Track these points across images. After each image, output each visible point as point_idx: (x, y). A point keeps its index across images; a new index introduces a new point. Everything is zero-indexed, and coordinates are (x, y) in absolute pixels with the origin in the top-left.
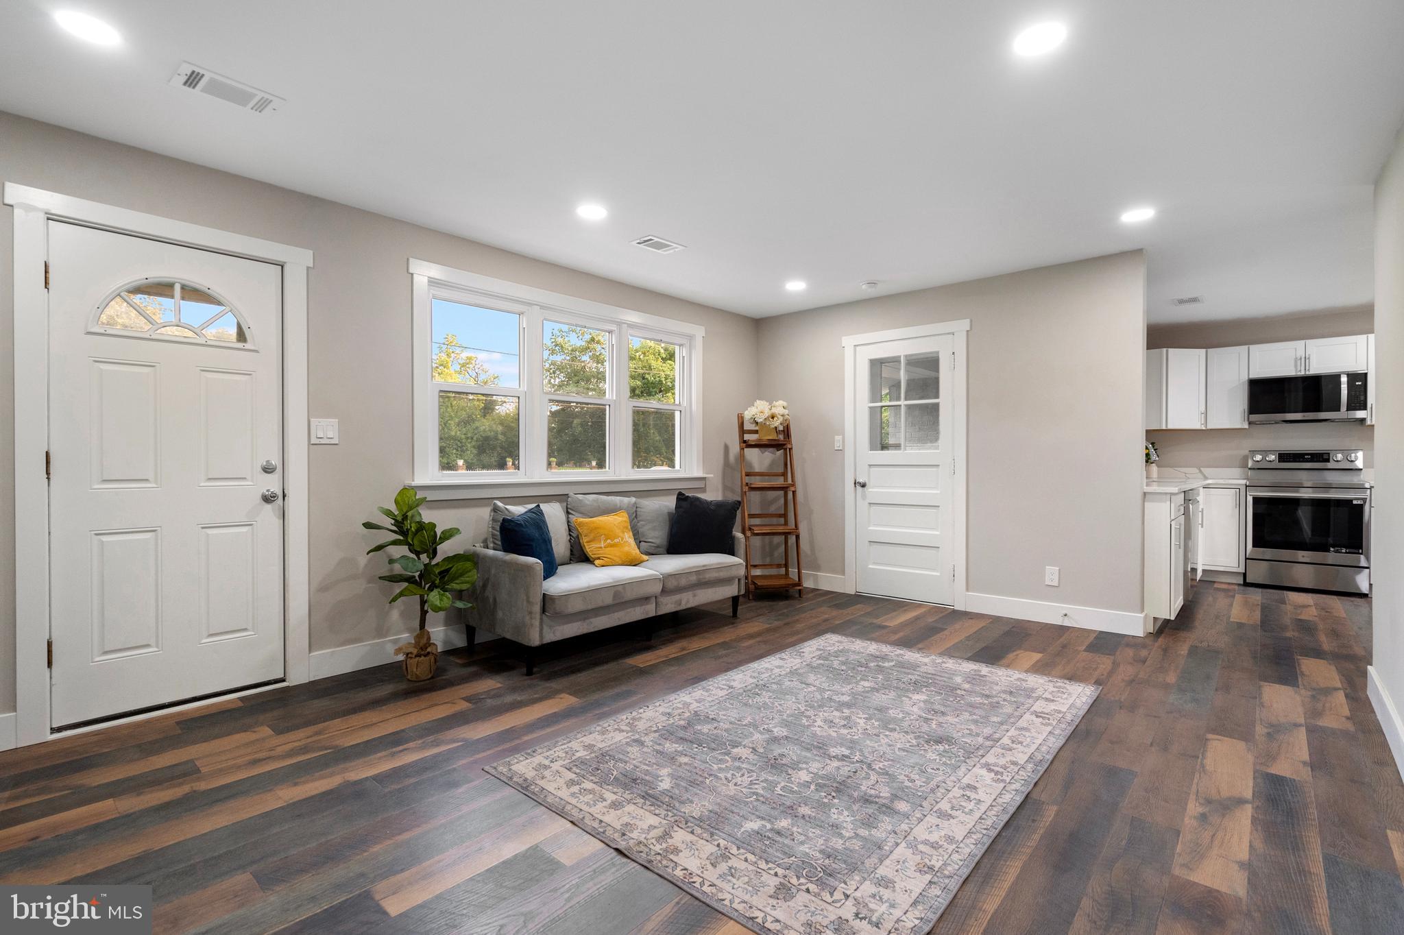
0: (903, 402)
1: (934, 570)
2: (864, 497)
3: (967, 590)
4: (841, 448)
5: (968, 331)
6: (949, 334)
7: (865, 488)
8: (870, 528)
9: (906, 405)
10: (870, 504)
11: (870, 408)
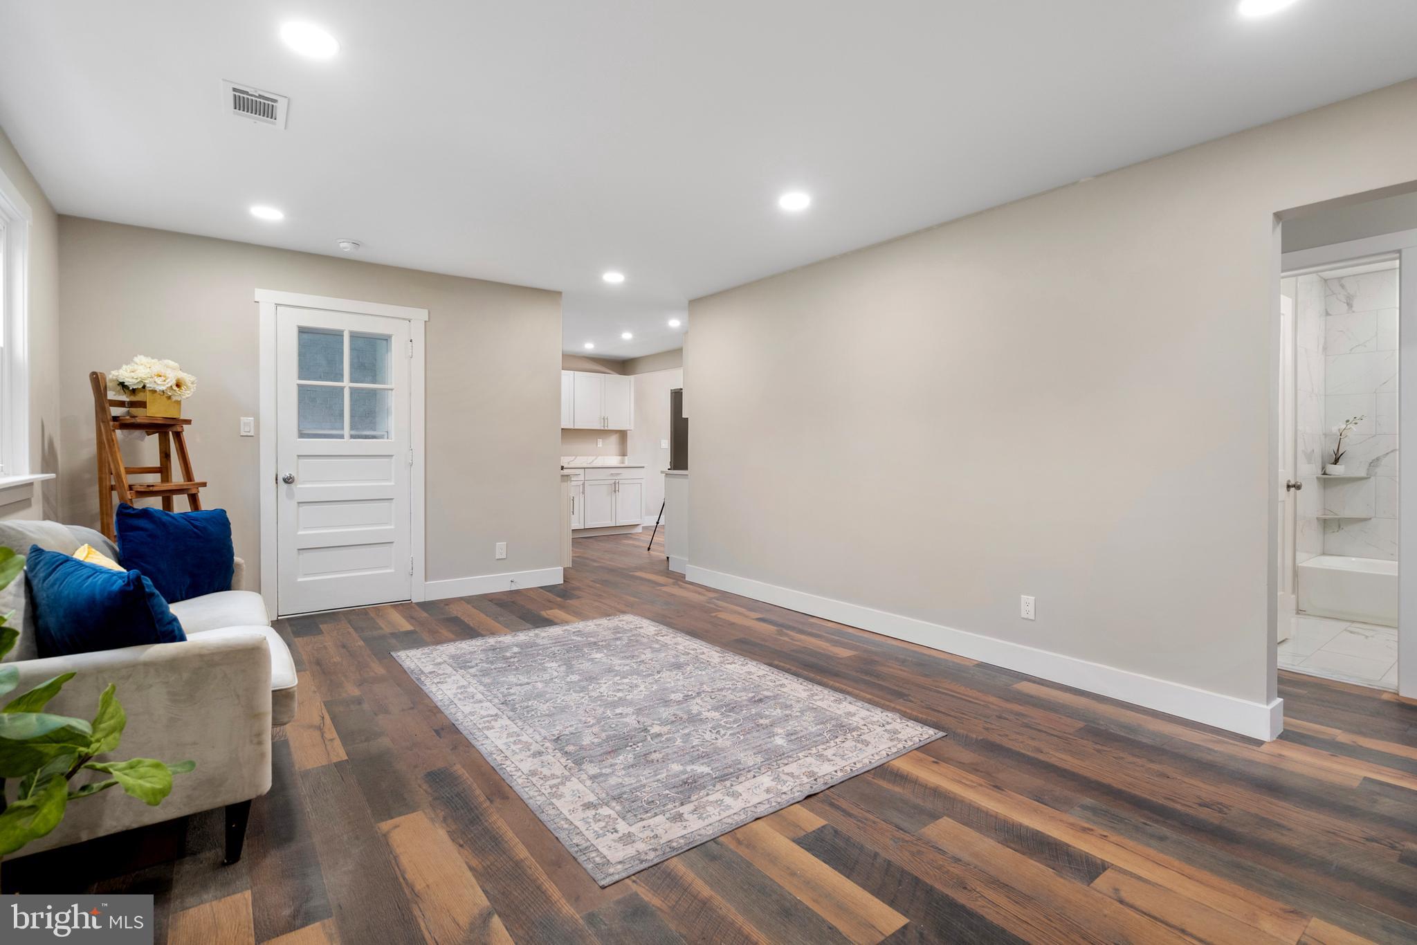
0: (346, 383)
1: (386, 567)
2: (290, 495)
3: (426, 580)
4: (252, 433)
5: (425, 322)
6: (404, 319)
7: (292, 485)
8: (300, 533)
9: (350, 388)
10: (299, 503)
11: (298, 385)
